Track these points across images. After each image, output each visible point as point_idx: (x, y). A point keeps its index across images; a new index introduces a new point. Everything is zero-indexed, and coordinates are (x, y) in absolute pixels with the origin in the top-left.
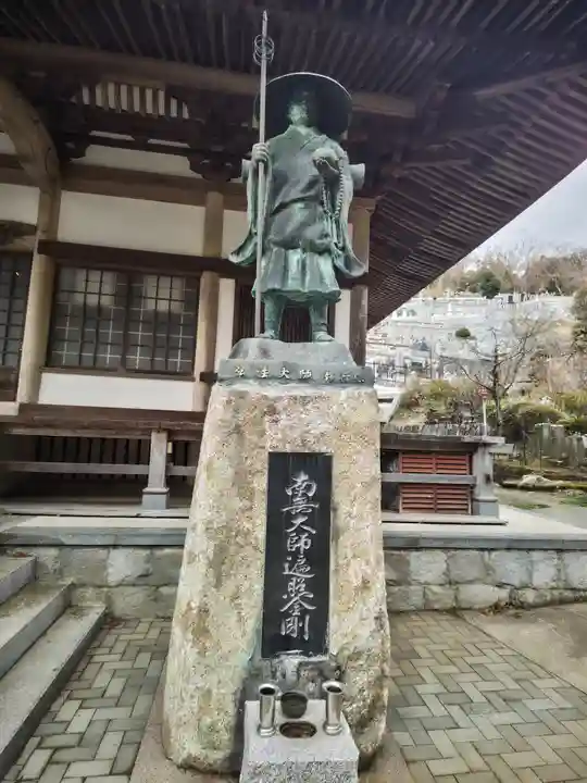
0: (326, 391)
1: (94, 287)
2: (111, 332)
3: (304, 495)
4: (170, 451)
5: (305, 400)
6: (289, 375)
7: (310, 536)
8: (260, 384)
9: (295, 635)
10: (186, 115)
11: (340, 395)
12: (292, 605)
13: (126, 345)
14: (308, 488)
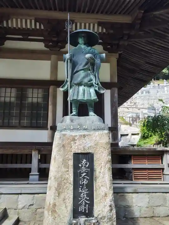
0: (92, 133)
1: (8, 94)
2: (15, 111)
3: (85, 166)
4: (39, 158)
5: (84, 136)
6: (80, 127)
7: (87, 179)
8: (70, 131)
9: (83, 211)
10: (42, 28)
11: (96, 134)
12: (82, 201)
13: (20, 116)
14: (86, 164)
